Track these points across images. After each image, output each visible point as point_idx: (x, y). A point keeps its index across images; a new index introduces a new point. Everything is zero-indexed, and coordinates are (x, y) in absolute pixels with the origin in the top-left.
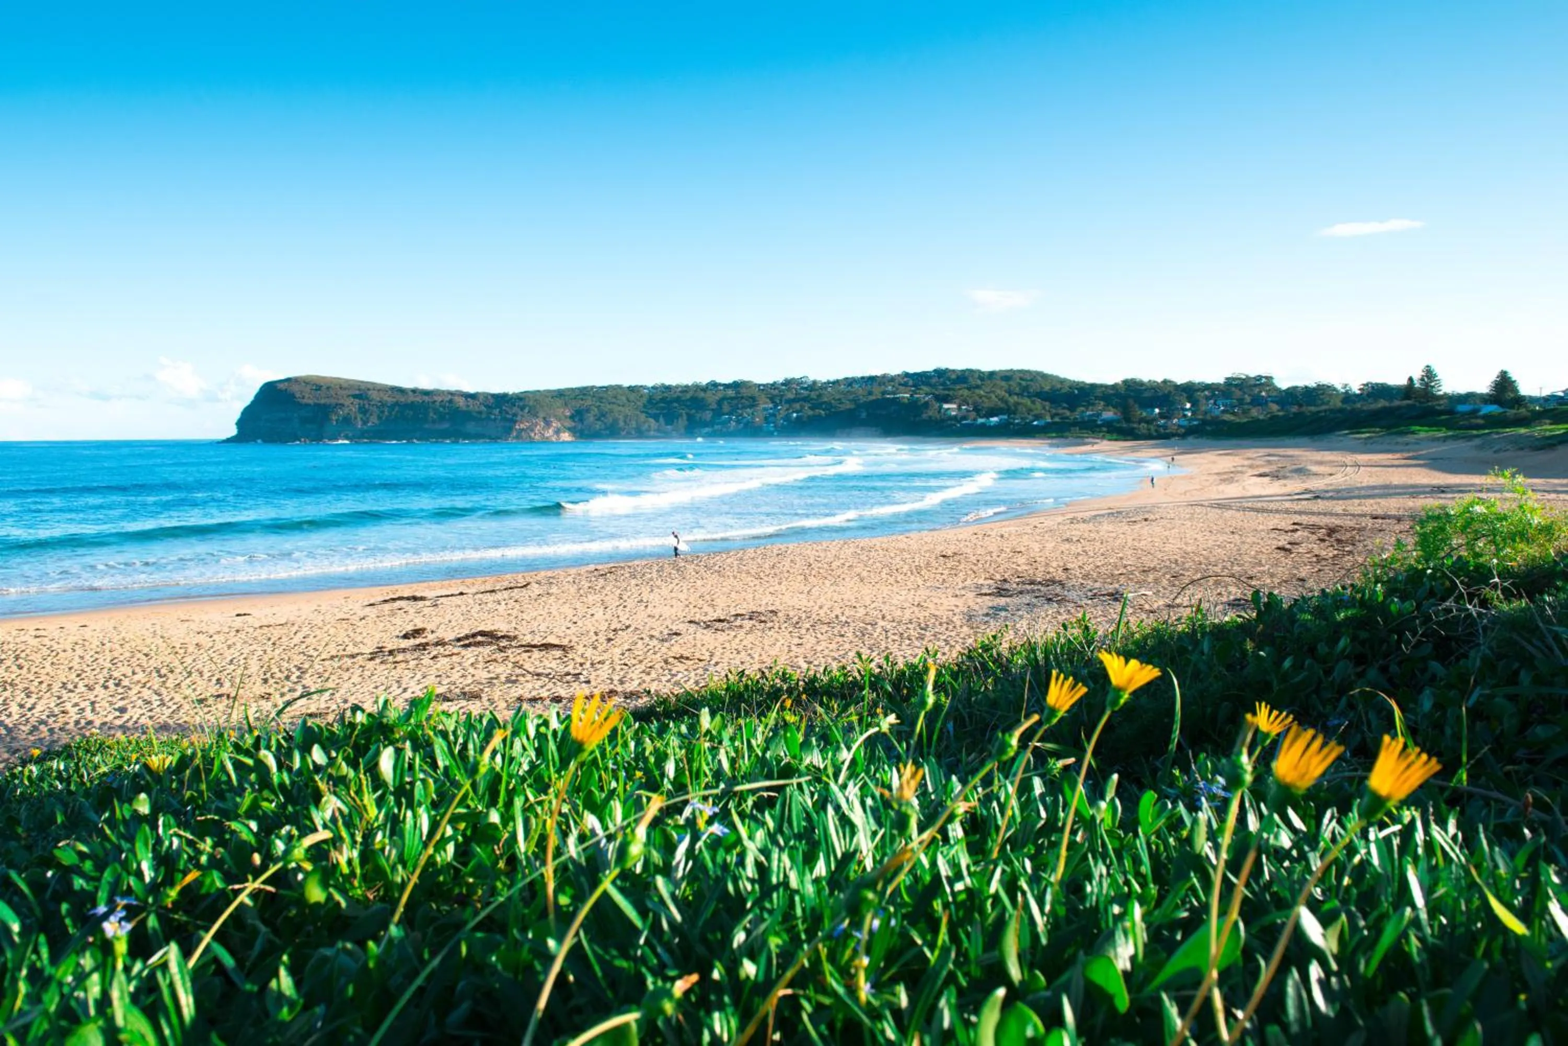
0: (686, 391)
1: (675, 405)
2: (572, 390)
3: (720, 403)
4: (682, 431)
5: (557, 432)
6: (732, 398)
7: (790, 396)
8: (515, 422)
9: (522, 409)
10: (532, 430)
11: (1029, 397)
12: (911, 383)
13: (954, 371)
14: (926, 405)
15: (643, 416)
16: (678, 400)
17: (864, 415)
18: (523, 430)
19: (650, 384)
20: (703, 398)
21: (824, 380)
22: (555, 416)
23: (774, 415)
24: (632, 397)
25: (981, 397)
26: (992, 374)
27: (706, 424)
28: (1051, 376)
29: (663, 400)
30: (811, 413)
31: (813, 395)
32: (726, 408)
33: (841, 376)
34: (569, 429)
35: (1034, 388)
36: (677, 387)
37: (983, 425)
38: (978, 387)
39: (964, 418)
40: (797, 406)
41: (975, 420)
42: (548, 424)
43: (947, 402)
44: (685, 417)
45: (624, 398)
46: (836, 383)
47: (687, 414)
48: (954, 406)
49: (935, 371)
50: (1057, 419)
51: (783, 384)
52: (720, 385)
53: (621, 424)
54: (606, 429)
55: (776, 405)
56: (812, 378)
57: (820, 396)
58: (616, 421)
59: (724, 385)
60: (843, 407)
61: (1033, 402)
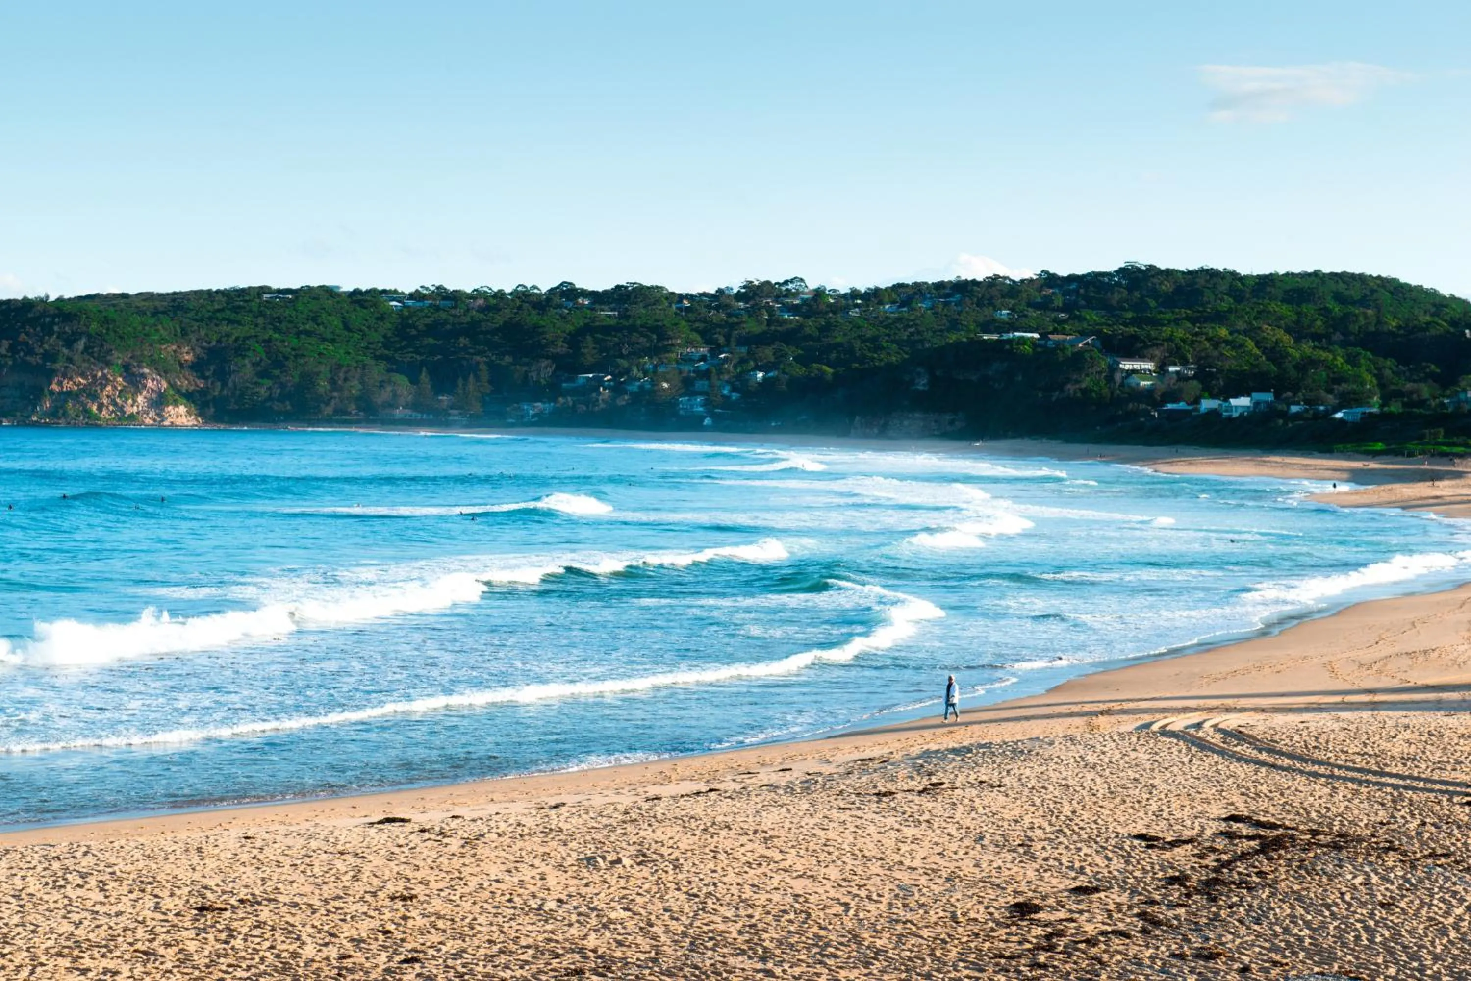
0: (496, 309)
1: (463, 341)
2: (209, 294)
3: (575, 339)
4: (477, 408)
5: (159, 402)
6: (607, 330)
7: (752, 327)
8: (50, 375)
9: (70, 343)
10: (94, 397)
11: (1344, 344)
12: (1059, 302)
13: (1169, 273)
14: (1078, 361)
15: (377, 371)
16: (472, 330)
17: (922, 384)
18: (69, 393)
19: (408, 288)
20: (536, 327)
21: (844, 289)
22: (154, 363)
23: (706, 375)
24: (357, 317)
25: (1216, 343)
26: (1266, 282)
27: (537, 393)
28: (1419, 289)
29: (433, 329)
30: (799, 371)
31: (811, 326)
32: (589, 351)
33: (885, 282)
34: (189, 397)
35: (1365, 317)
36: (478, 294)
37: (1214, 413)
38: (1219, 317)
39: (1173, 396)
40: (768, 353)
41: (1197, 401)
42: (135, 382)
43: (1131, 355)
44: (485, 375)
45: (336, 322)
46: (875, 295)
47: (491, 365)
48: (1149, 366)
49: (1121, 271)
50: (1395, 407)
51: (739, 296)
52: (584, 293)
53: (323, 385)
54: (282, 399)
55: (716, 349)
56: (812, 284)
57: (826, 329)
58: (308, 379)
59: (593, 295)
60: (881, 359)
61: (1352, 360)
